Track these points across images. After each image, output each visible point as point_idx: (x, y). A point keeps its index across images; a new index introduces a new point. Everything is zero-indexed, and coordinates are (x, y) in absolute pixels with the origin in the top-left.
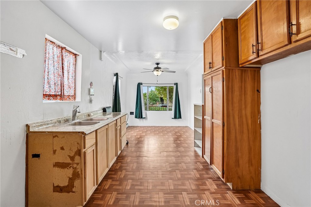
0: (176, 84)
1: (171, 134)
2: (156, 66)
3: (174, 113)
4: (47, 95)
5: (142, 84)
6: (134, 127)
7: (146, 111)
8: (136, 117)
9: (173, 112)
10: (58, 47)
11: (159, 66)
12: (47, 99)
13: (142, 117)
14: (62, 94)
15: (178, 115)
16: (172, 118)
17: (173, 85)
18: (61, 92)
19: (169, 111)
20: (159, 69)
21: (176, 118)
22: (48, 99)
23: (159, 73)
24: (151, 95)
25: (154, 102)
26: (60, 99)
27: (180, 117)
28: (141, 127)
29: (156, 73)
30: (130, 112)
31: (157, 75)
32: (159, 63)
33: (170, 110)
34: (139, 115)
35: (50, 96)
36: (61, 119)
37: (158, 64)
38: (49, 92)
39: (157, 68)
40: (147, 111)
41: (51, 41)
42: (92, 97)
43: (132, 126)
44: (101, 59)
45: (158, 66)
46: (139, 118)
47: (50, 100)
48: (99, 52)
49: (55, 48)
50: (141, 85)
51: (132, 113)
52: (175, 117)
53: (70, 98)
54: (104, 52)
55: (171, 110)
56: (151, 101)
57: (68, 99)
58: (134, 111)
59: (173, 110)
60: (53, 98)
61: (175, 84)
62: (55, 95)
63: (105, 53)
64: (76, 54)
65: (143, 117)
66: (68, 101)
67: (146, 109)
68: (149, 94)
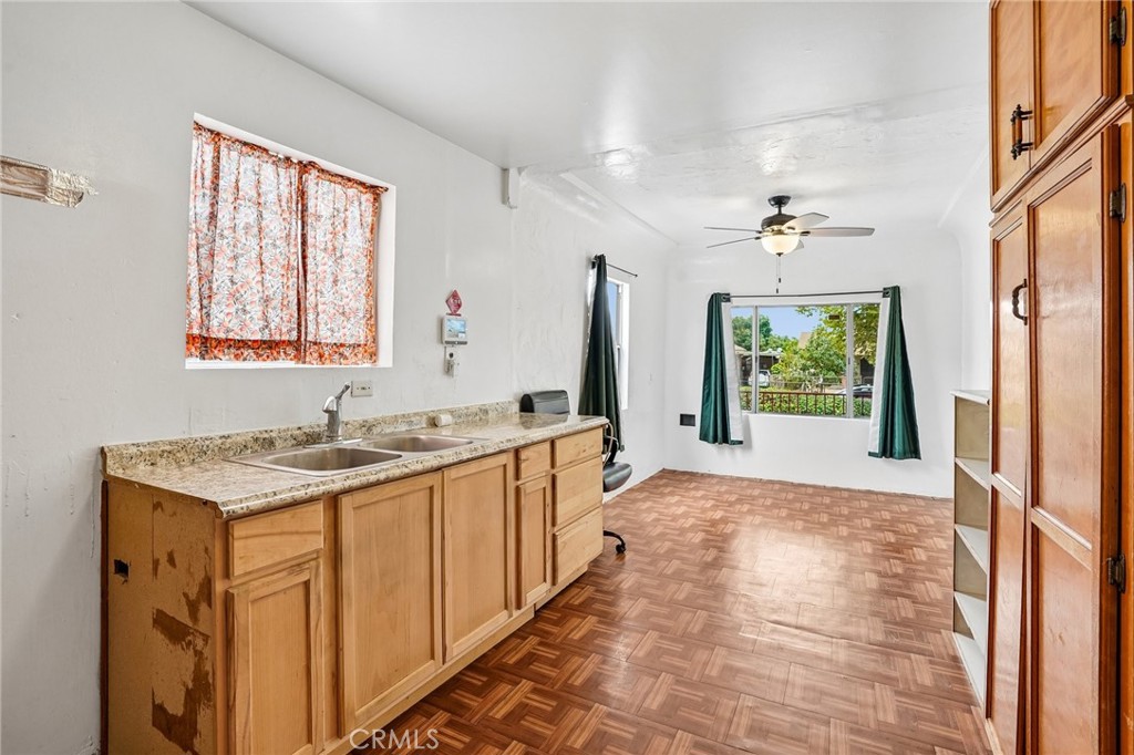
0: (894, 293)
1: (868, 523)
2: (774, 211)
3: (878, 428)
4: (232, 343)
5: (727, 298)
6: (692, 476)
7: (745, 413)
8: (704, 437)
9: (873, 425)
10: (282, 164)
11: (786, 210)
12: (232, 356)
13: (726, 439)
14: (303, 339)
15: (900, 439)
16: (870, 454)
17: (876, 299)
18: (299, 332)
19: (857, 420)
20: (783, 224)
21: (892, 456)
22: (237, 357)
23: (789, 241)
24: (818, 345)
25: (831, 375)
26: (295, 356)
27: (913, 450)
28: (722, 478)
29: (770, 242)
30: (682, 416)
31: (779, 254)
32: (788, 198)
33: (863, 412)
34: (717, 431)
35: (241, 344)
36: (273, 435)
37: (779, 201)
38: (237, 329)
39: (776, 222)
40: (750, 415)
41: (245, 144)
42: (458, 351)
43: (684, 473)
44: (505, 199)
45: (783, 212)
46: (715, 440)
47: (245, 359)
48: (498, 171)
49: (268, 170)
50: (723, 304)
51: (686, 420)
52: (886, 450)
53: (347, 354)
54: (520, 170)
55: (868, 415)
56: (818, 370)
57: (336, 357)
58: (696, 410)
59: (873, 413)
60: (257, 354)
61: (885, 293)
62: (264, 342)
63: (523, 174)
64: (377, 187)
65: (734, 437)
66: (338, 366)
67: (747, 405)
68: (808, 344)
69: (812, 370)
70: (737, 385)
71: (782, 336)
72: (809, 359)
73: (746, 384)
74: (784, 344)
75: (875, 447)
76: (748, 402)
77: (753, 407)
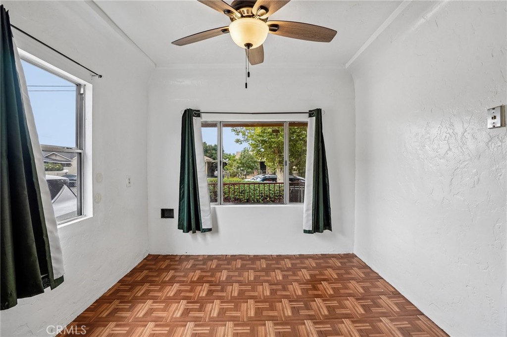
0: (317, 114)
3: (311, 212)
5: (198, 114)
7: (213, 205)
9: (305, 209)
13: (198, 227)
16: (305, 231)
17: (304, 118)
21: (318, 231)
24: (244, 157)
30: (163, 210)
33: (296, 197)
34: (191, 222)
40: (217, 206)
46: (189, 229)
50: (195, 118)
51: (166, 213)
52: (316, 227)
55: (302, 202)
56: (244, 168)
58: (175, 207)
61: (311, 114)
65: (204, 226)
67: (214, 199)
68: (240, 157)
69: (242, 168)
70: (206, 178)
71: (228, 153)
72: (240, 163)
73: (213, 176)
74: (229, 157)
75: (309, 226)
76: (215, 193)
77: (218, 198)
